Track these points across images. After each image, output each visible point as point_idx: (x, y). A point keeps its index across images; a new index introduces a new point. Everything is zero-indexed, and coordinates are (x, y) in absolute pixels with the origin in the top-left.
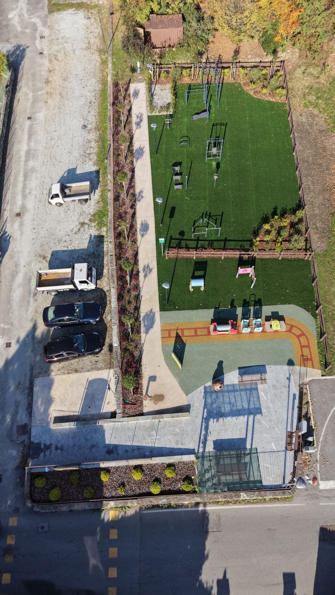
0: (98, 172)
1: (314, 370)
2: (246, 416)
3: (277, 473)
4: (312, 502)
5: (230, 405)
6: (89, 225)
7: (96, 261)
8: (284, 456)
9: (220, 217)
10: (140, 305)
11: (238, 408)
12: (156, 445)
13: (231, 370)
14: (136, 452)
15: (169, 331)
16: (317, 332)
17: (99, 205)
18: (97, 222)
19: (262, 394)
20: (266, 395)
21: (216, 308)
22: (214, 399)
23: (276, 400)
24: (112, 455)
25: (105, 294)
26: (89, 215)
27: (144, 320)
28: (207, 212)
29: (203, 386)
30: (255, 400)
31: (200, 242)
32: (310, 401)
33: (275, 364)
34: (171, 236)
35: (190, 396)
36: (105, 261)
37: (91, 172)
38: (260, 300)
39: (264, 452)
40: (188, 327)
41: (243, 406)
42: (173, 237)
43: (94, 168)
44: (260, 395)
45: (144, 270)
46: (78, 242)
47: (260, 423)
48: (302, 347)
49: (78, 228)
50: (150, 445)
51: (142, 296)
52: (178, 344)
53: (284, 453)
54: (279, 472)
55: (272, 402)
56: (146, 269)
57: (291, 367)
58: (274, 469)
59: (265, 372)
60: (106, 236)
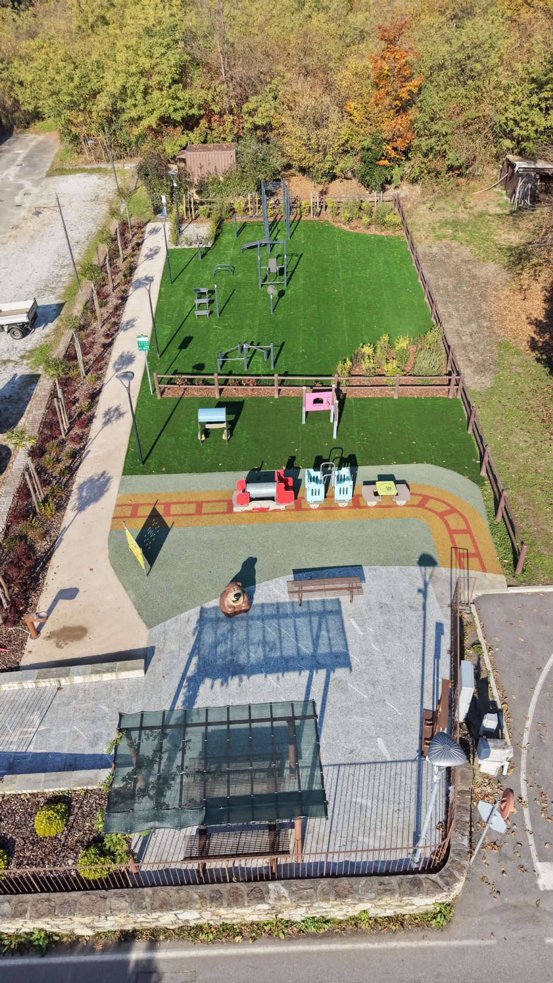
0: (60, 304)
1: (487, 574)
2: (306, 673)
3: (395, 824)
4: (520, 934)
5: (264, 647)
6: (17, 363)
8: (415, 774)
10: (79, 465)
11: (285, 654)
13: (274, 574)
15: (135, 507)
16: (487, 507)
17: (45, 340)
18: (33, 359)
19: (350, 623)
20: (362, 625)
21: (252, 469)
22: (223, 635)
25: (10, 454)
26: (23, 352)
27: (81, 488)
28: (252, 342)
29: (198, 608)
30: (331, 635)
32: (482, 641)
33: (386, 563)
34: (176, 370)
35: (157, 629)
37: (48, 305)
38: (352, 457)
39: (355, 764)
40: (183, 500)
41: (298, 650)
42: (179, 371)
43: (56, 302)
44: (346, 625)
45: (106, 414)
47: (344, 689)
48: (452, 532)
51: (89, 451)
52: (152, 529)
53: (415, 766)
54: (401, 820)
55: (377, 641)
56: (112, 413)
57: (429, 570)
58: (385, 813)
59: (361, 579)
60: (44, 375)
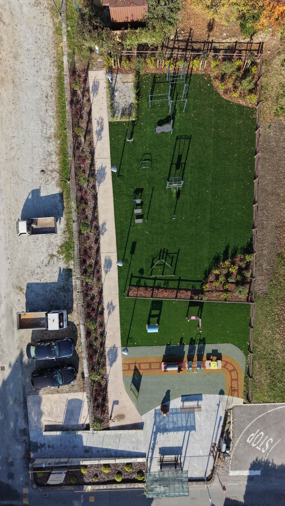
0: (61, 195)
1: (239, 398)
5: (173, 423)
6: (58, 257)
7: (66, 295)
8: (207, 459)
9: (176, 255)
10: (105, 341)
11: (179, 426)
12: (119, 449)
13: (176, 397)
14: (105, 453)
15: (129, 364)
16: (246, 368)
17: (65, 236)
18: (64, 255)
19: (197, 416)
20: (200, 418)
21: (168, 345)
22: (162, 419)
23: (207, 421)
24: (88, 453)
25: (76, 328)
26: (57, 247)
27: (108, 354)
28: (164, 249)
29: (154, 409)
30: (191, 420)
31: (157, 281)
32: (232, 421)
33: (210, 393)
34: (132, 274)
35: (144, 416)
36: (74, 295)
37: (55, 195)
38: (204, 339)
39: (194, 456)
40: (145, 362)
41: (182, 424)
42: (133, 275)
43: (57, 190)
44: (195, 417)
45: (108, 307)
46: (49, 275)
47: (194, 437)
48: (232, 380)
49: (48, 260)
50: (114, 448)
51: (106, 332)
52: (136, 376)
53: (208, 457)
54: (203, 469)
55: (203, 422)
56: (110, 306)
57: (222, 396)
58: (200, 467)
59: (201, 399)
60: (73, 270)
